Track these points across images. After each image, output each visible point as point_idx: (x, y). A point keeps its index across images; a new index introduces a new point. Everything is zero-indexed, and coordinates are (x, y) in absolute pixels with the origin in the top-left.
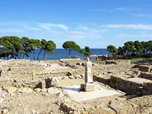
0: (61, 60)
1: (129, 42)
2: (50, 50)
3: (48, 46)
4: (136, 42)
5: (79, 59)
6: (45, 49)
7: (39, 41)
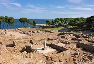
0: (18, 28)
1: (57, 19)
2: (12, 23)
3: (10, 21)
4: (62, 18)
5: (30, 28)
6: (8, 22)
7: (3, 17)
